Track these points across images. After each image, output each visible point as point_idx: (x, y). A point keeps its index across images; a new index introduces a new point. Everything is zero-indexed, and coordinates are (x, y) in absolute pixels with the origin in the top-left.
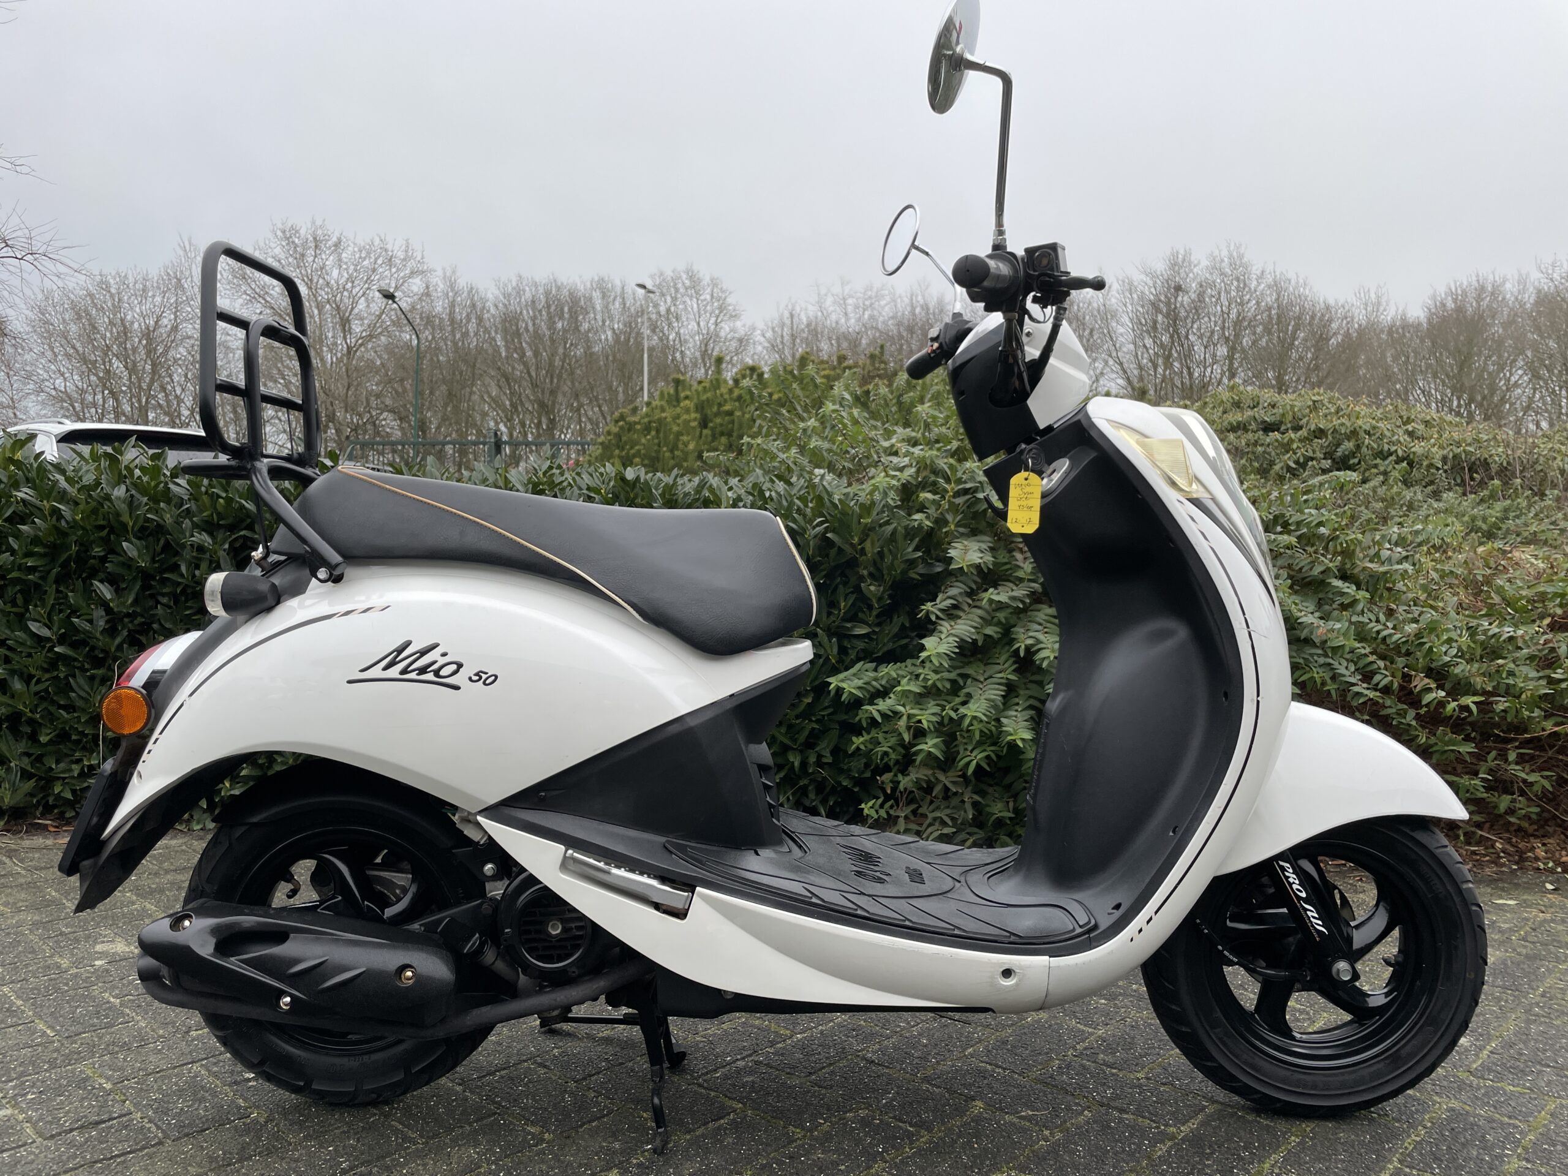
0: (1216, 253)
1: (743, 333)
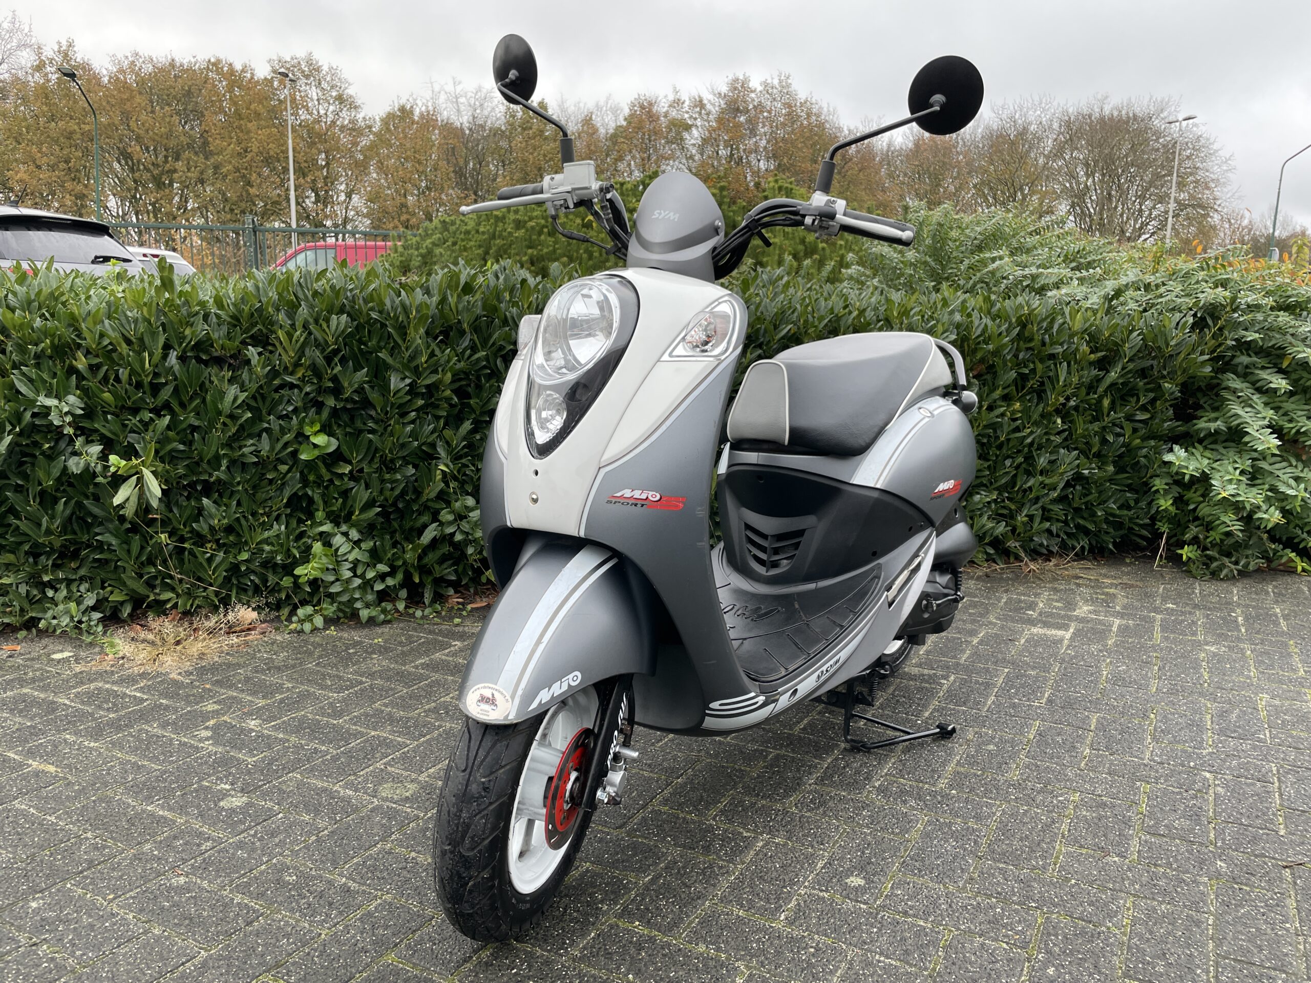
0: (769, 81)
1: (363, 124)
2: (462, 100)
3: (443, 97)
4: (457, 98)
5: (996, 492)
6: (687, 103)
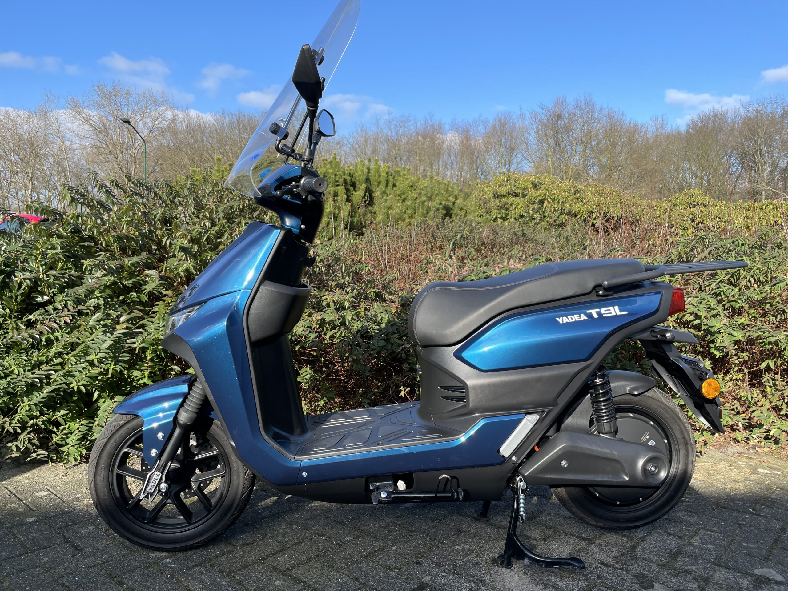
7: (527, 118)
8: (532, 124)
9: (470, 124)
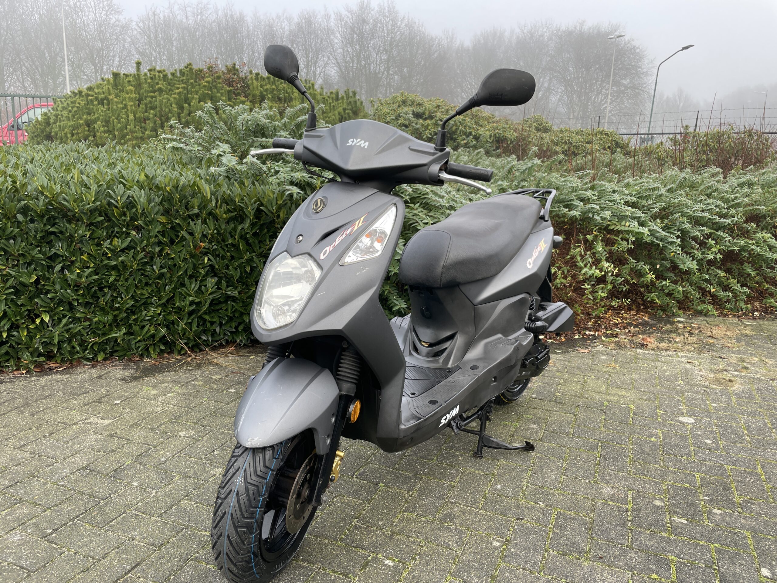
0: (382, 4)
1: (124, 23)
2: (188, 9)
3: (176, 7)
4: (185, 7)
5: (160, 309)
6: (333, 16)
7: (332, 20)
8: (338, 27)
9: (273, 19)
